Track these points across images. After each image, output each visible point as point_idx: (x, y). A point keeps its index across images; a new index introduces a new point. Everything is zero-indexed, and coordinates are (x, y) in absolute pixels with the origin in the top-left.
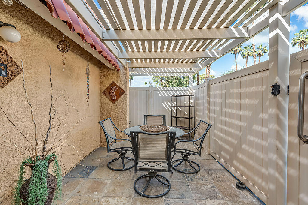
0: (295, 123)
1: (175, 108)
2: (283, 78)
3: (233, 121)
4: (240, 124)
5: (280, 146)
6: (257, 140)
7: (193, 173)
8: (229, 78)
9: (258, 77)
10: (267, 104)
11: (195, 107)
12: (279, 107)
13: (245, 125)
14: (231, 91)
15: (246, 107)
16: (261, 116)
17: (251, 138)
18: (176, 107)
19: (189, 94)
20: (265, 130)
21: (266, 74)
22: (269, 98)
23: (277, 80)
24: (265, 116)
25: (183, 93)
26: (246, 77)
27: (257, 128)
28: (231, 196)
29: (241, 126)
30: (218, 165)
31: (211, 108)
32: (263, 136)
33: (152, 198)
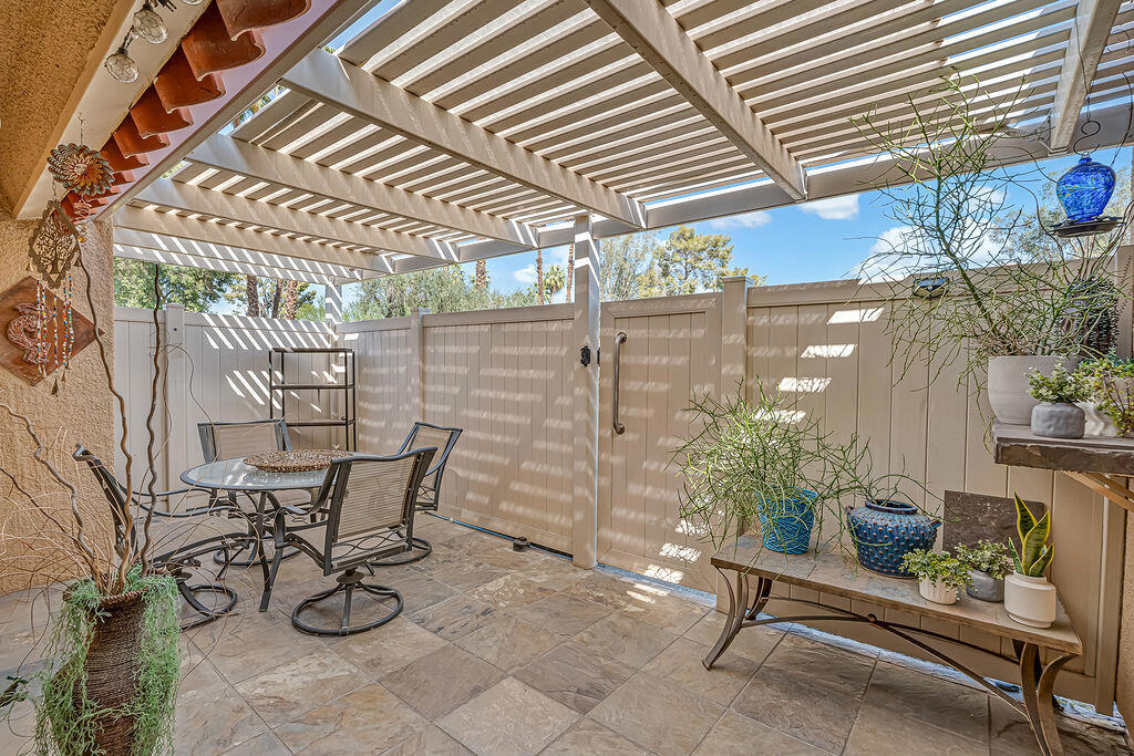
0: (609, 408)
1: (279, 392)
2: (593, 338)
3: (501, 417)
4: (516, 421)
5: (590, 446)
6: (551, 446)
7: (423, 558)
8: (490, 321)
9: (553, 329)
10: (571, 377)
11: (358, 387)
12: (589, 384)
13: (529, 421)
14: (495, 350)
15: (531, 385)
16: (559, 400)
17: (540, 445)
18: (283, 389)
19: (329, 346)
20: (567, 425)
21: (568, 326)
22: (575, 368)
23: (587, 341)
24: (566, 401)
25: (308, 340)
26: (529, 326)
27: (552, 423)
28: (515, 565)
29: (518, 425)
30: (460, 528)
31: (431, 388)
32: (561, 436)
33: (376, 627)
